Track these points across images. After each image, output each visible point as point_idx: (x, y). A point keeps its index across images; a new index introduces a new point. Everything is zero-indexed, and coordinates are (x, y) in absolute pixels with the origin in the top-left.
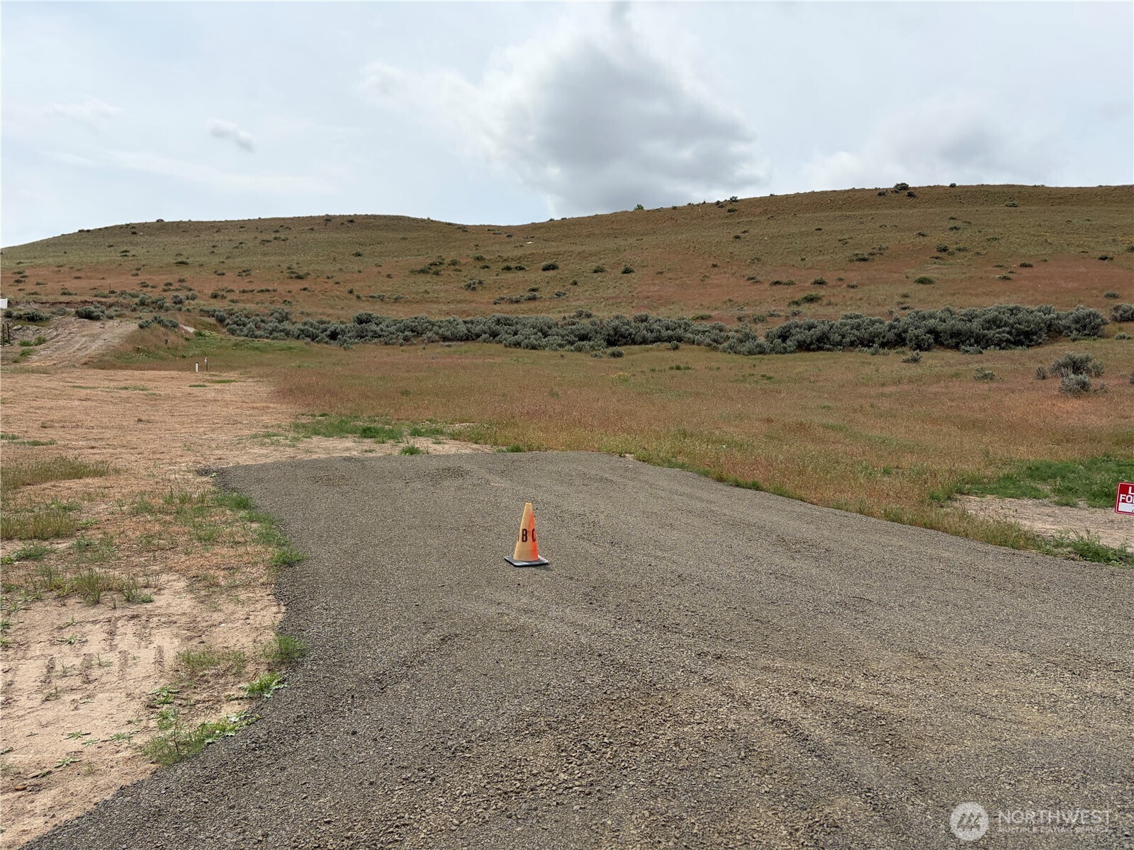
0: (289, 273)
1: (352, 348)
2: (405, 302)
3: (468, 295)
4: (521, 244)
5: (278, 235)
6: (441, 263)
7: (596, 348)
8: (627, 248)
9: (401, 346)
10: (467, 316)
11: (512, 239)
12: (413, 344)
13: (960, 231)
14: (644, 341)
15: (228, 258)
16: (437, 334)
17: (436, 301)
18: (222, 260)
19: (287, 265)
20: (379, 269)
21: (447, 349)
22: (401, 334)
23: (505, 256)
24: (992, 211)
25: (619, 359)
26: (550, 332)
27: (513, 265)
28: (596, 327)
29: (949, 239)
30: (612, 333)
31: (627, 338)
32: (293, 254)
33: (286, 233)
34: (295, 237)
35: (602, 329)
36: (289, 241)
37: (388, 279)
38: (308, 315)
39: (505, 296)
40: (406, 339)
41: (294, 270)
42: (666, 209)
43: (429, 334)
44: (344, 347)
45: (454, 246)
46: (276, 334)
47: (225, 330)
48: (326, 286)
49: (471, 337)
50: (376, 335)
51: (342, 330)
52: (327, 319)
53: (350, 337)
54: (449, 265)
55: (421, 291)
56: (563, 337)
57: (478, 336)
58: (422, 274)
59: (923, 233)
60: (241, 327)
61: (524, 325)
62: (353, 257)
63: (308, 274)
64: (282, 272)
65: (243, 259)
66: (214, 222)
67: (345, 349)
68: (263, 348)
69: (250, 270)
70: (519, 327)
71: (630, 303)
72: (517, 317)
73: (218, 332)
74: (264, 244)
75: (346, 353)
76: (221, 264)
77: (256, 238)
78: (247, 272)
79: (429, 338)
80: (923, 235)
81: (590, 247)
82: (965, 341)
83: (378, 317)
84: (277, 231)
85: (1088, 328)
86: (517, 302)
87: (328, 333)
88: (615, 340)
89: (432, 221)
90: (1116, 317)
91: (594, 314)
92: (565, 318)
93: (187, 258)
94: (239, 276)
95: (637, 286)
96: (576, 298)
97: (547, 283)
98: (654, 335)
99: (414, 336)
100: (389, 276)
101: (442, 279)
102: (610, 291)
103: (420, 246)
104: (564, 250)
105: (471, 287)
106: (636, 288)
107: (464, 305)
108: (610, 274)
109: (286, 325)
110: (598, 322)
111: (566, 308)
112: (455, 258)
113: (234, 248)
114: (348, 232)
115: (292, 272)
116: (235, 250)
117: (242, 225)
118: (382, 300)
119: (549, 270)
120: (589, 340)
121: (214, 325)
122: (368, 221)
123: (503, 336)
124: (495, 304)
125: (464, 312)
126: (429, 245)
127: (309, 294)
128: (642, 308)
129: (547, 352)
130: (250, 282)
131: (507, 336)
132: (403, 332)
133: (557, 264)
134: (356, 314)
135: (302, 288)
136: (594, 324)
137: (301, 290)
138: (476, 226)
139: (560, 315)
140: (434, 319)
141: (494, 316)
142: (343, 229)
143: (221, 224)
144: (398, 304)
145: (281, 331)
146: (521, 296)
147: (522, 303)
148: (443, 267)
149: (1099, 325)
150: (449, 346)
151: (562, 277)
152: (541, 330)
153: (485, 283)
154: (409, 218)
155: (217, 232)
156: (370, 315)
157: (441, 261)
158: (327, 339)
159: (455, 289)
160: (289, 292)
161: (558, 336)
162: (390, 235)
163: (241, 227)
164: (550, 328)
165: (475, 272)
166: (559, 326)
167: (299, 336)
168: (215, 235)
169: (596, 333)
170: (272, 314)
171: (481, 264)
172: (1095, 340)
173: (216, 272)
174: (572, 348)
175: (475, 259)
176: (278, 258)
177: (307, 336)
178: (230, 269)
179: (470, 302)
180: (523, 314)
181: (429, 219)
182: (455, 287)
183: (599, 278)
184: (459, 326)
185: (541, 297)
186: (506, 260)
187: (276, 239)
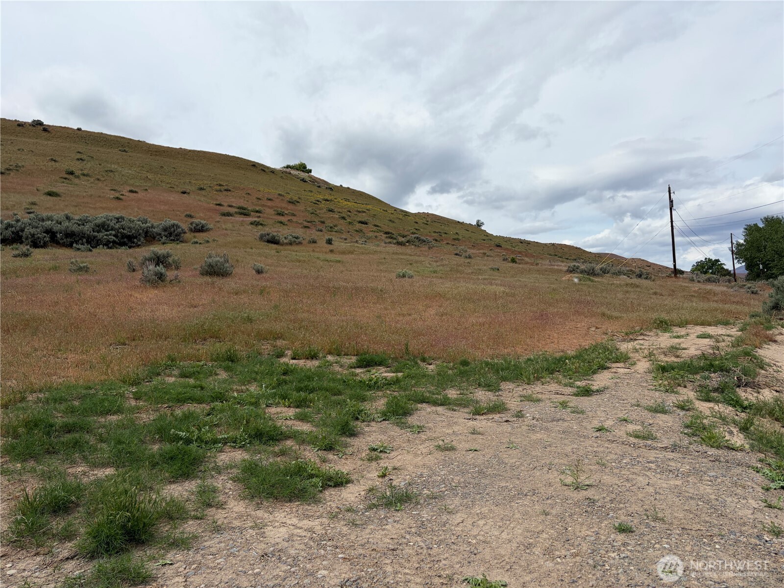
13: (85, 162)
24: (109, 152)
29: (76, 167)
59: (54, 159)
80: (55, 161)
82: (79, 241)
85: (173, 234)
90: (191, 228)
149: (180, 233)
172: (178, 244)
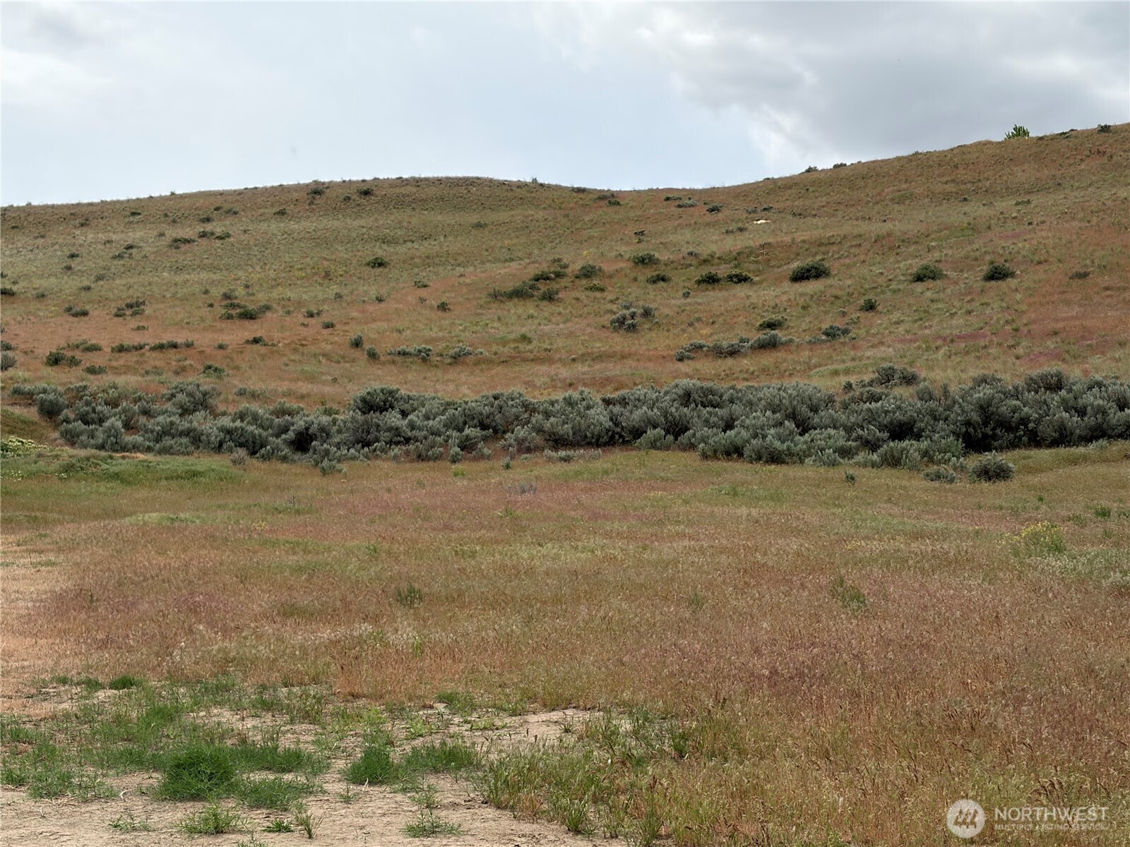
0: (226, 307)
1: (340, 471)
2: (477, 363)
3: (619, 341)
4: (740, 225)
5: (209, 227)
6: (558, 275)
7: (938, 456)
8: (993, 222)
9: (454, 462)
10: (617, 389)
11: (720, 216)
12: (482, 457)
14: (1063, 438)
15: (99, 278)
16: (540, 430)
17: (545, 358)
18: (86, 283)
19: (223, 290)
20: (423, 293)
21: (559, 468)
22: (455, 434)
23: (704, 251)
25: (1001, 485)
26: (816, 420)
27: (723, 271)
28: (932, 404)
30: (975, 417)
31: (1017, 428)
32: (238, 267)
33: (228, 222)
34: (245, 231)
35: (948, 408)
36: (232, 239)
37: (440, 313)
38: (254, 396)
39: (702, 342)
40: (467, 446)
41: (236, 302)
42: (1083, 132)
43: (521, 432)
44: (323, 468)
45: (590, 238)
46: (168, 441)
47: (56, 435)
48: (304, 332)
49: (621, 436)
50: (399, 438)
51: (322, 429)
52: (295, 405)
53: (338, 446)
54: (577, 277)
55: (512, 336)
56: (849, 430)
57: (637, 433)
58: (516, 300)
60: (92, 427)
61: (751, 403)
62: (369, 269)
63: (268, 308)
64: (211, 305)
65: (132, 281)
66: (79, 205)
67: (323, 470)
68: (131, 475)
69: (143, 303)
70: (737, 408)
71: (1010, 347)
72: (733, 388)
73: (40, 439)
74: (177, 248)
75: (324, 482)
76: (83, 294)
77: (162, 235)
78: (135, 307)
79: (520, 442)
81: (904, 223)
83: (409, 398)
84: (208, 220)
86: (733, 353)
87: (291, 435)
88: (985, 436)
89: (542, 185)
91: (923, 375)
92: (849, 387)
93: (14, 283)
94: (117, 315)
95: (1024, 307)
96: (876, 341)
97: (804, 308)
98: (1090, 420)
99: (485, 439)
100: (443, 307)
101: (561, 309)
102: (958, 321)
103: (515, 241)
104: (842, 233)
105: (624, 325)
106: (1023, 312)
107: (611, 365)
108: (956, 283)
109: (199, 421)
110: (937, 393)
111: (849, 364)
112: (591, 263)
113: (114, 257)
114: (358, 216)
115: (233, 306)
116: (115, 262)
117: (134, 211)
118: (424, 360)
119: (808, 278)
120: (918, 437)
121: (33, 423)
122: (403, 190)
123: (699, 431)
124: (681, 360)
125: (608, 380)
126: (534, 236)
127: (263, 350)
128: (1042, 359)
129: (809, 470)
130: (139, 328)
131: (706, 431)
132: (461, 430)
133: (827, 265)
134: (362, 392)
135: (251, 339)
136: (926, 396)
137: (248, 342)
138: (639, 192)
139: (837, 379)
140: (535, 397)
141: (677, 386)
142: (348, 211)
143: (90, 208)
144: (459, 369)
145: (181, 434)
146: (742, 340)
147: (745, 355)
148: (564, 282)
150: (566, 460)
151: (839, 293)
152: (793, 416)
153: (656, 313)
154: (491, 181)
155: (82, 225)
156: (391, 393)
157: (558, 269)
158: (286, 451)
159: (589, 330)
160: (221, 347)
161: (835, 428)
162: (450, 219)
163: (133, 214)
164: (815, 409)
165: (634, 292)
166: (837, 405)
167: (221, 445)
168: (78, 232)
169: (936, 419)
170: (173, 396)
171: (650, 272)
173: (69, 309)
174: (875, 457)
175: (636, 263)
176: (204, 275)
177: (241, 445)
178: (103, 301)
179: (623, 357)
180: (746, 380)
181: (535, 180)
182: (588, 325)
183: (929, 294)
184: (592, 412)
185: (791, 341)
186: (705, 261)
187: (203, 235)
